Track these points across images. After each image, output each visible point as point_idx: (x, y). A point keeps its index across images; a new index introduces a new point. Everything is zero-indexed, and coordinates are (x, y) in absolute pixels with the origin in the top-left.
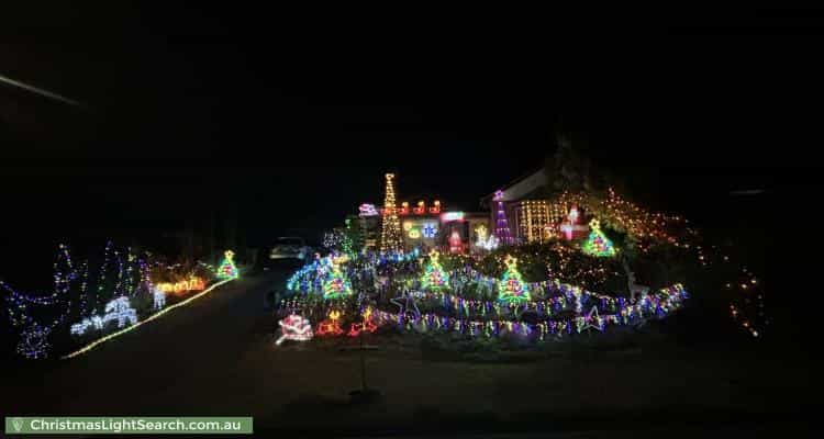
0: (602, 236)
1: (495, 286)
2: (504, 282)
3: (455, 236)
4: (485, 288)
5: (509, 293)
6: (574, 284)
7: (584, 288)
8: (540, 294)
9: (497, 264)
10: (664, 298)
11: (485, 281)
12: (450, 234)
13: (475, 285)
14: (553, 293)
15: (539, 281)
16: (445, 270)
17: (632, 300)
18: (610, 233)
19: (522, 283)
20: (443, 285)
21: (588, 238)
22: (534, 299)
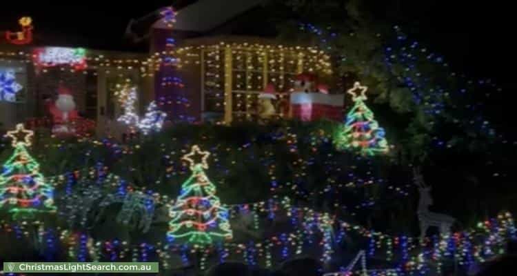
0: (370, 116)
1: (159, 209)
2: (181, 202)
3: (65, 101)
4: (139, 213)
5: (189, 223)
6: (319, 209)
7: (338, 216)
8: (250, 227)
9: (165, 164)
10: (481, 237)
11: (139, 199)
12: (55, 97)
13: (116, 207)
14: (277, 226)
15: (250, 201)
16: (46, 171)
17: (422, 241)
18: (382, 111)
19: (216, 204)
20: (41, 205)
21: (343, 119)
22: (240, 236)
